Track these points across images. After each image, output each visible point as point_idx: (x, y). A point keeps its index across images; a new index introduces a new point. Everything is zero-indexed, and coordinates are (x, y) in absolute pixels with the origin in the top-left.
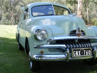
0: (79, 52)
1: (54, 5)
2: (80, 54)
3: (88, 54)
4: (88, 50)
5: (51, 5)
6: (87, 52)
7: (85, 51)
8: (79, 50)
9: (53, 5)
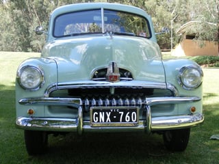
0: (108, 116)
1: (106, 8)
2: (108, 119)
3: (131, 121)
4: (131, 111)
5: (100, 9)
6: (127, 116)
7: (122, 113)
8: (109, 111)
9: (104, 9)
